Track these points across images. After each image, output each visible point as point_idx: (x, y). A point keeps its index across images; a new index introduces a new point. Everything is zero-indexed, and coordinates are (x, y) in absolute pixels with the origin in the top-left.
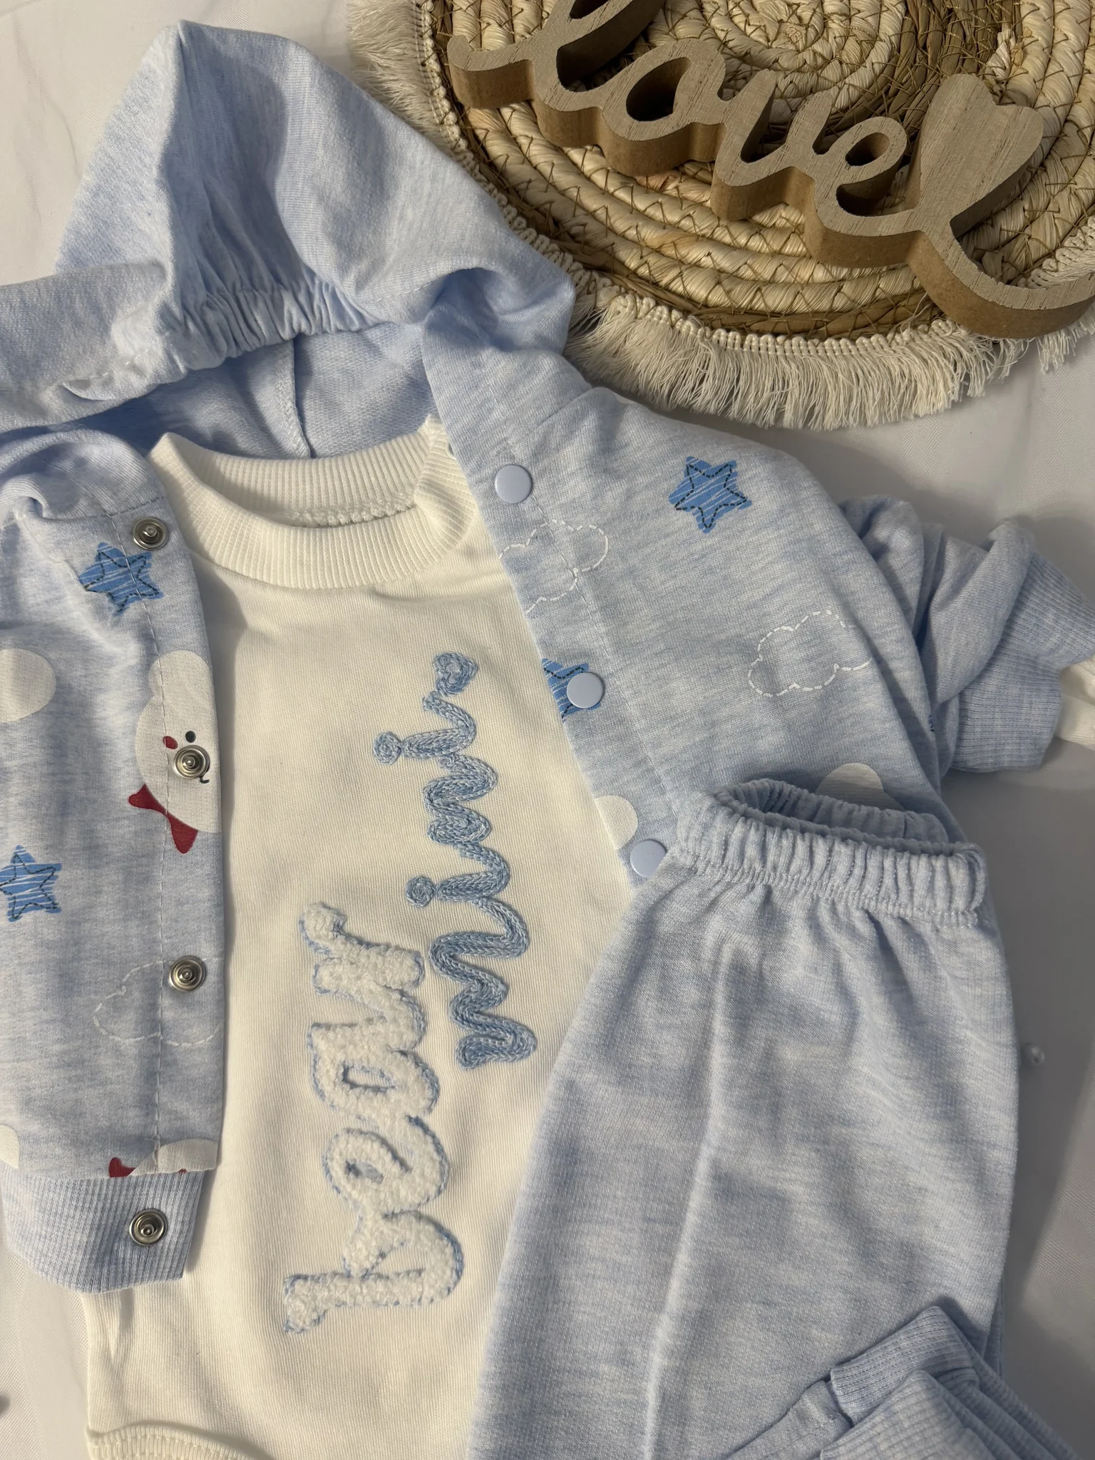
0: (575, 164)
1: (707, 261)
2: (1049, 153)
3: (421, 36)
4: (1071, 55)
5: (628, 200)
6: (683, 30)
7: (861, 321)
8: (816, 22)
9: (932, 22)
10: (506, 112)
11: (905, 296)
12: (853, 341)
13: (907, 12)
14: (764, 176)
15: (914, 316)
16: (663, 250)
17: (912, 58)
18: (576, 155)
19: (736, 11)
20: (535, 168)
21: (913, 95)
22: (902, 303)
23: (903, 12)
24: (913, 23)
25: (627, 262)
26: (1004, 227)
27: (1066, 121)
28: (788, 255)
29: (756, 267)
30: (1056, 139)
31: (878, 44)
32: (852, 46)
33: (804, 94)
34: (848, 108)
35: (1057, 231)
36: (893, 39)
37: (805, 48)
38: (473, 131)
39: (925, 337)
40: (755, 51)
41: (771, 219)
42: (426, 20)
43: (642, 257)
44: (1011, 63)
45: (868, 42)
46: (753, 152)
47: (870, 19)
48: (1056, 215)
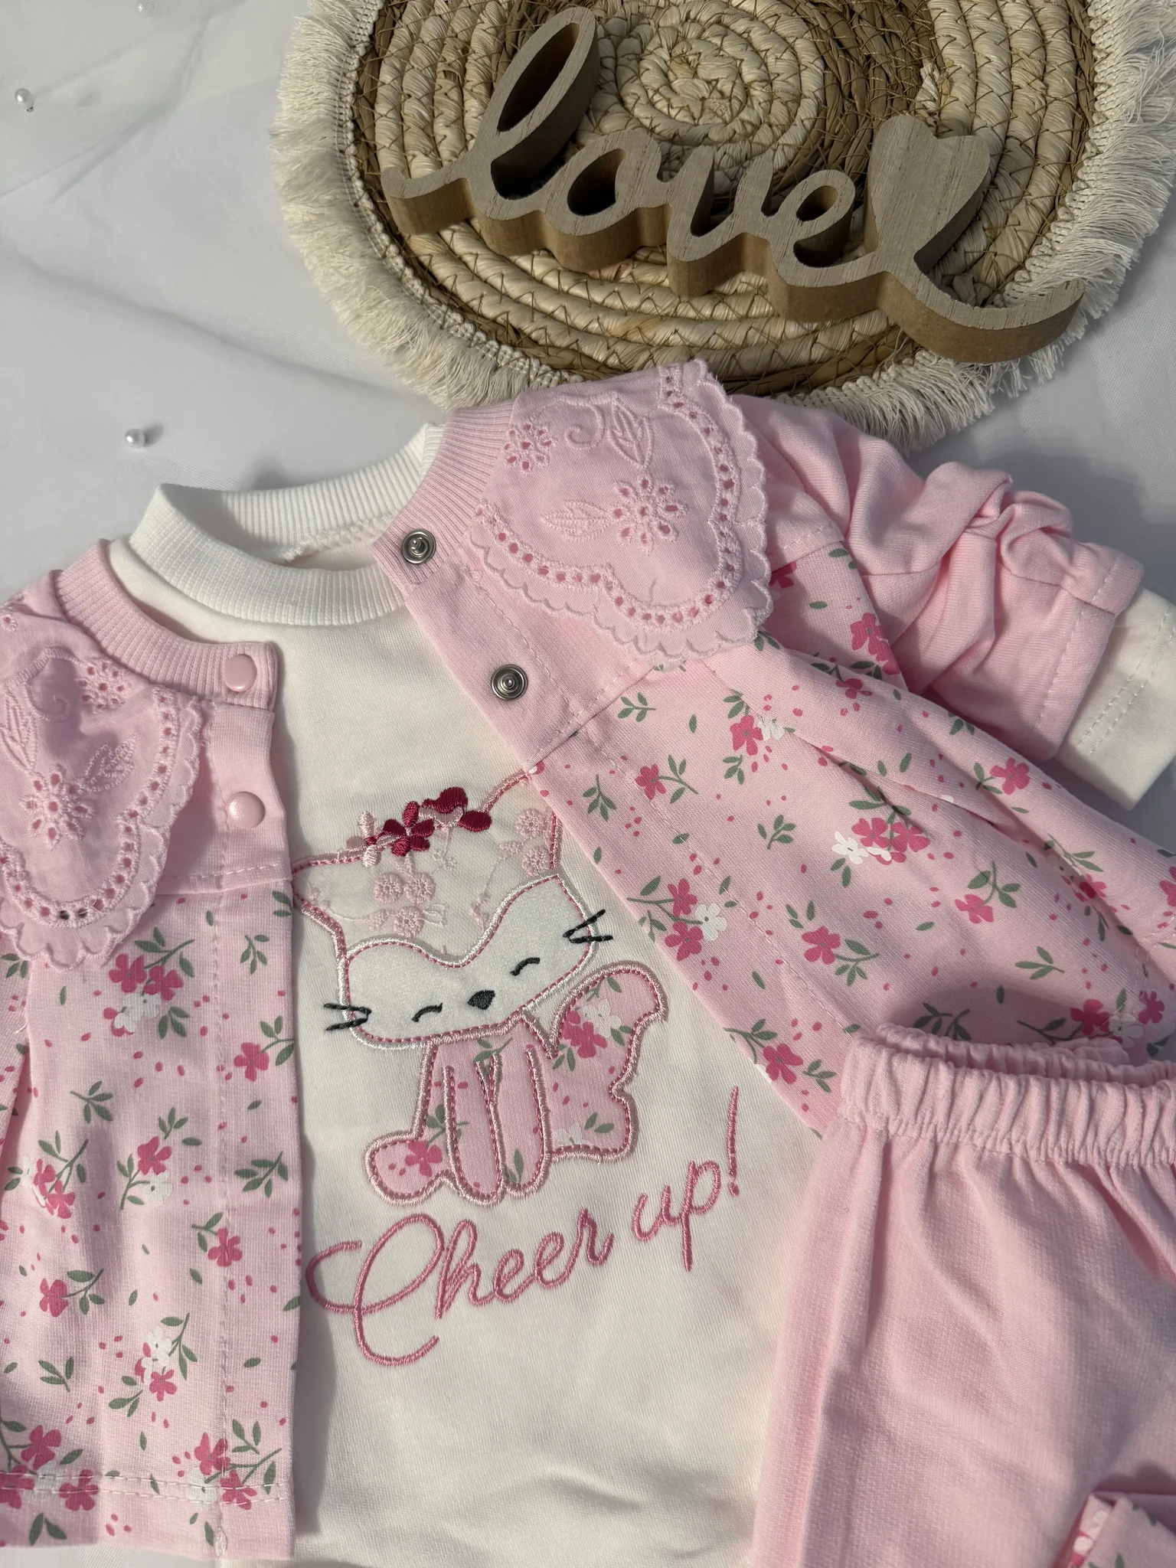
0: (524, 271)
1: (675, 339)
2: (997, 171)
3: (350, 179)
4: (997, 75)
5: (584, 295)
6: (610, 124)
7: (843, 367)
8: (738, 92)
9: (852, 71)
10: (446, 234)
11: (883, 334)
12: (839, 388)
13: (826, 67)
14: (718, 246)
15: (896, 352)
16: (629, 337)
17: (840, 108)
18: (524, 262)
19: (656, 98)
20: (486, 282)
21: (849, 142)
22: (881, 342)
23: (822, 67)
24: (834, 75)
25: (595, 356)
26: (968, 249)
27: (1007, 138)
28: (756, 318)
29: (726, 335)
30: (1001, 154)
31: (804, 102)
32: (779, 111)
33: (742, 163)
34: (786, 167)
35: (1022, 243)
36: (817, 93)
37: (732, 118)
38: (417, 258)
39: (911, 369)
40: (682, 131)
41: (732, 286)
42: (353, 161)
43: (608, 348)
44: (940, 95)
45: (793, 101)
46: (703, 224)
47: (791, 80)
48: (1017, 228)
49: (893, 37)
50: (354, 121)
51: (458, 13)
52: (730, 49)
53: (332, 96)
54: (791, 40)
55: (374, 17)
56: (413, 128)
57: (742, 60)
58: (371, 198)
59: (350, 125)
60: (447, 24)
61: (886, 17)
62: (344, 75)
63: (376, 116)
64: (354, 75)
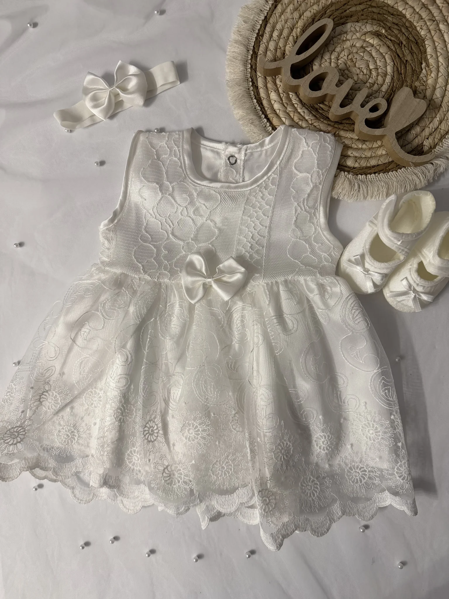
3: (252, 99)
8: (368, 73)
9: (402, 65)
12: (397, 171)
13: (395, 64)
14: (345, 112)
17: (398, 78)
23: (393, 64)
24: (397, 67)
27: (446, 90)
29: (366, 154)
31: (388, 76)
32: (380, 78)
36: (392, 74)
38: (275, 126)
42: (252, 92)
44: (427, 75)
45: (384, 76)
47: (384, 69)
49: (414, 54)
50: (251, 78)
51: (281, 40)
52: (366, 58)
53: (244, 69)
54: (384, 54)
55: (254, 39)
56: (270, 81)
57: (369, 61)
58: (259, 106)
59: (250, 79)
60: (277, 44)
61: (412, 46)
62: (247, 61)
63: (258, 77)
64: (250, 61)
